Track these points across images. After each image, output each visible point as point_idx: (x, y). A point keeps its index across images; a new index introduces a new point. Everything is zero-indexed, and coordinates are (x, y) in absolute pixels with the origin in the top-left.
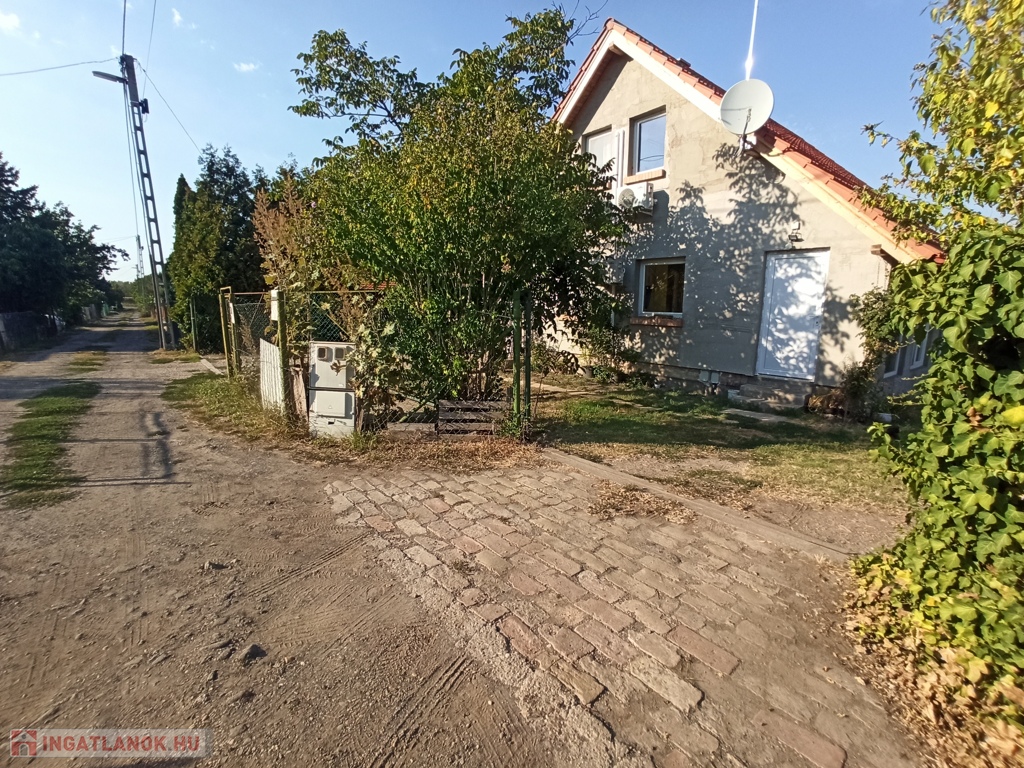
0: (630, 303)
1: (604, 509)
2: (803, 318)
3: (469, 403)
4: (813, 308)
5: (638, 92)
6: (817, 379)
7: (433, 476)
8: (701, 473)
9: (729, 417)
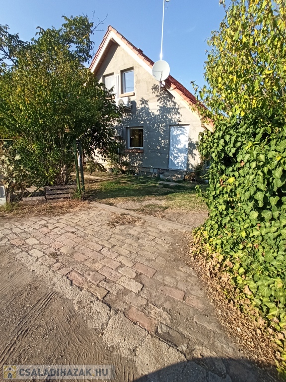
0: (125, 144)
1: (113, 223)
2: (182, 149)
3: (59, 187)
4: (185, 145)
5: (123, 60)
6: (187, 170)
7: (44, 218)
8: (148, 206)
9: (160, 184)
